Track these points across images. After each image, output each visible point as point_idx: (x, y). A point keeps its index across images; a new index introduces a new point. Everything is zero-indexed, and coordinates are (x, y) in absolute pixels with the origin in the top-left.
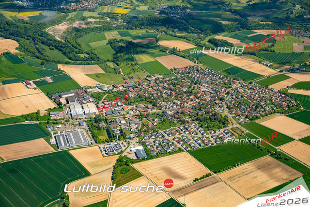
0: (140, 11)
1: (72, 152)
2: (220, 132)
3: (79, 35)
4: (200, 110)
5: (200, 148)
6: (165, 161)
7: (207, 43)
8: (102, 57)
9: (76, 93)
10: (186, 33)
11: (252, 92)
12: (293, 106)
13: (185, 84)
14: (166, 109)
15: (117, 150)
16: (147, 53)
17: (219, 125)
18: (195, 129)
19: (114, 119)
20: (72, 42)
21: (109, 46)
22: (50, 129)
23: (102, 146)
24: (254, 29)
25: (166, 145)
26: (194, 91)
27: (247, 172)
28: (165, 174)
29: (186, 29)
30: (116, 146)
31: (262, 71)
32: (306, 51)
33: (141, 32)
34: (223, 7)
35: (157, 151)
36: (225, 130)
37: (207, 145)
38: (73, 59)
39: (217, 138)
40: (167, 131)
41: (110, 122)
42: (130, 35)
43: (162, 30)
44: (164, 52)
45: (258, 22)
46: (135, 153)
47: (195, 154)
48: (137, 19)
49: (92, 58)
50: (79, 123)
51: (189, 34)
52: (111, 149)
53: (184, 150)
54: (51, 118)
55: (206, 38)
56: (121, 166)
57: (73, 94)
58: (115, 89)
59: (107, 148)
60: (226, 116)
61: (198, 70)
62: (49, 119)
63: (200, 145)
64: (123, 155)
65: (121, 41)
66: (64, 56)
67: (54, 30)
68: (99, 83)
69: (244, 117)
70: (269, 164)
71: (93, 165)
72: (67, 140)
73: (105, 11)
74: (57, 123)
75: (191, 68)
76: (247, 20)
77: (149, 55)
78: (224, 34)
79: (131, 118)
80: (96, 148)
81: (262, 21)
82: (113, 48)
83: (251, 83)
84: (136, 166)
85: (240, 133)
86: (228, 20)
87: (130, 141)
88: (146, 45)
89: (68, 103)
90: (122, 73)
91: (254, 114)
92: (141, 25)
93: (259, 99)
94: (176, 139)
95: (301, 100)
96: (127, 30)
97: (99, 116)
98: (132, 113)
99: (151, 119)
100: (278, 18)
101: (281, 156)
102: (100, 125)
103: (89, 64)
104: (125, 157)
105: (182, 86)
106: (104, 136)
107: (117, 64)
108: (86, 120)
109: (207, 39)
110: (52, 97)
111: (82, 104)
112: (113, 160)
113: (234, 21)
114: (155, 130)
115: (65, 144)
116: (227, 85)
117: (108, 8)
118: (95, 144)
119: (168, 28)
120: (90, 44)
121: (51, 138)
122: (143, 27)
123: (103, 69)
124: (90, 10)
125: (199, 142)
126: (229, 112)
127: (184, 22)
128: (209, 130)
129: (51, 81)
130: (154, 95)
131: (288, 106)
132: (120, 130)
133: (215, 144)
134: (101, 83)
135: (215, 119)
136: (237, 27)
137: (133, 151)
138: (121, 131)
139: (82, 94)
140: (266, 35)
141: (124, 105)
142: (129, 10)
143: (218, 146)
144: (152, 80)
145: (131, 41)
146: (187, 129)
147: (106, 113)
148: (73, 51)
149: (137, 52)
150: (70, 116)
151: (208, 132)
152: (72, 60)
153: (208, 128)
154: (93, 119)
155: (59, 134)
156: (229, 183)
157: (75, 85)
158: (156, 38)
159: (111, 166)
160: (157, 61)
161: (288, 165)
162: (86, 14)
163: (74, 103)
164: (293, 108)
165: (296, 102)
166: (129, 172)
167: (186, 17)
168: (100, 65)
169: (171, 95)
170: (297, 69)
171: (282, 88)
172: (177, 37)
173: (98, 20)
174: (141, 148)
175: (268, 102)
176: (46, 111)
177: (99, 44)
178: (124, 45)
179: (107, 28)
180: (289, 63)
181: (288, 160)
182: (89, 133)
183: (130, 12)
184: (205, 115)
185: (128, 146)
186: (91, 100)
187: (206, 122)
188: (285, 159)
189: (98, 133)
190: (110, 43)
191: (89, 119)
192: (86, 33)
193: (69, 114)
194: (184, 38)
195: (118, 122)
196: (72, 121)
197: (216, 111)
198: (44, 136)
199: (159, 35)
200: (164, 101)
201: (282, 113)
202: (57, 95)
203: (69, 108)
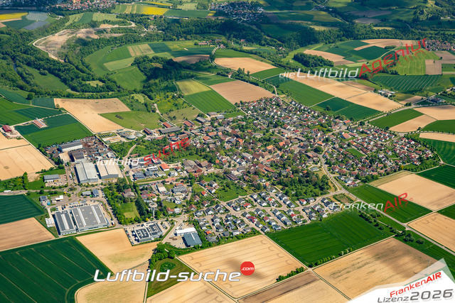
0: (185, 11)
1: (81, 239)
2: (316, 203)
3: (87, 50)
4: (284, 168)
5: (286, 228)
6: (230, 249)
7: (292, 61)
8: (124, 85)
9: (86, 145)
10: (258, 46)
11: (365, 138)
12: (428, 159)
13: (259, 127)
14: (229, 166)
15: (153, 234)
16: (198, 79)
17: (314, 190)
18: (277, 198)
19: (148, 184)
20: (76, 62)
21: (135, 68)
22: (45, 203)
23: (130, 228)
24: (365, 38)
25: (232, 225)
26: (273, 138)
27: (360, 264)
29: (257, 40)
30: (153, 229)
31: (379, 104)
32: (444, 73)
33: (187, 45)
34: (316, 4)
35: (217, 234)
36: (324, 199)
37: (296, 222)
38: (79, 89)
39: (311, 212)
40: (231, 203)
41: (142, 190)
42: (169, 50)
43: (221, 41)
44: (224, 76)
45: (370, 27)
46: (183, 238)
47: (278, 237)
48: (180, 24)
49: (109, 88)
50: (92, 193)
51: (262, 48)
52: (145, 233)
53: (261, 232)
54: (47, 185)
55: (290, 53)
56: (160, 259)
57: (81, 147)
58: (148, 137)
59: (137, 231)
60: (325, 177)
61: (278, 105)
62: (42, 187)
63: (285, 224)
64: (164, 242)
65: (155, 59)
66: (63, 84)
67: (46, 43)
68: (122, 128)
69: (352, 178)
70: (392, 250)
71: (116, 259)
72: (74, 220)
73: (128, 11)
74: (56, 193)
75: (268, 101)
76: (353, 23)
77: (201, 82)
78: (318, 46)
79: (174, 183)
80: (120, 231)
81: (376, 26)
82: (142, 71)
83: (362, 124)
84: (185, 259)
86: (324, 24)
87: (174, 219)
88: (194, 65)
89: (73, 160)
90: (157, 111)
91: (369, 172)
92: (187, 33)
93: (375, 148)
94: (248, 215)
95: (439, 150)
96: (164, 42)
97: (124, 180)
98: (176, 174)
99: (206, 183)
100: (402, 21)
101: (412, 237)
102: (126, 195)
103: (104, 97)
104: (168, 244)
105: (255, 131)
106: (132, 213)
107: (150, 97)
108: (103, 187)
109: (292, 54)
110: (47, 152)
111: (95, 162)
112: (148, 250)
113: (332, 26)
114: (213, 202)
115: (71, 227)
116: (325, 128)
117: (133, 6)
118: (118, 225)
119: (229, 38)
120: (105, 64)
121: (48, 217)
122: (189, 37)
123: (127, 105)
124: (103, 11)
125: (284, 218)
126: (329, 170)
127: (254, 27)
128: (298, 199)
129: (44, 126)
130: (211, 146)
131: (420, 159)
132: (157, 202)
133: (309, 222)
134: (125, 127)
135: (307, 181)
136: (338, 36)
137: (179, 235)
138: (160, 203)
139: (95, 146)
140: (384, 47)
141: (163, 163)
142: (167, 10)
143: (314, 225)
144: (206, 121)
145: (171, 60)
146: (264, 199)
147: (134, 175)
148: (77, 77)
149: (180, 77)
150: (76, 182)
151: (298, 202)
152: (77, 91)
153: (296, 196)
154: (113, 185)
155: (60, 210)
156: (332, 282)
157: (84, 132)
158: (210, 54)
159: (146, 259)
160: (213, 92)
161: (423, 251)
162: (97, 17)
163: (82, 160)
164: (428, 162)
165: (432, 152)
166: (174, 269)
167: (257, 20)
168: (123, 98)
169: (237, 145)
170: (432, 100)
171: (410, 131)
172: (241, 51)
173: (117, 26)
174: (192, 229)
175: (390, 153)
176: (38, 174)
177: (120, 65)
178: (159, 66)
179: (132, 39)
180: (420, 91)
181: (421, 243)
182: (109, 208)
183: (168, 12)
184: (292, 176)
185: (171, 228)
186: (109, 154)
187: (294, 187)
188: (417, 242)
189: (123, 208)
190: (137, 63)
191: (107, 186)
192: (98, 47)
193: (75, 178)
194: (255, 54)
195: (154, 189)
196: (80, 188)
197: (309, 168)
198: (36, 215)
199: (215, 49)
200: (226, 155)
201: (412, 170)
202: (55, 148)
203: (75, 168)
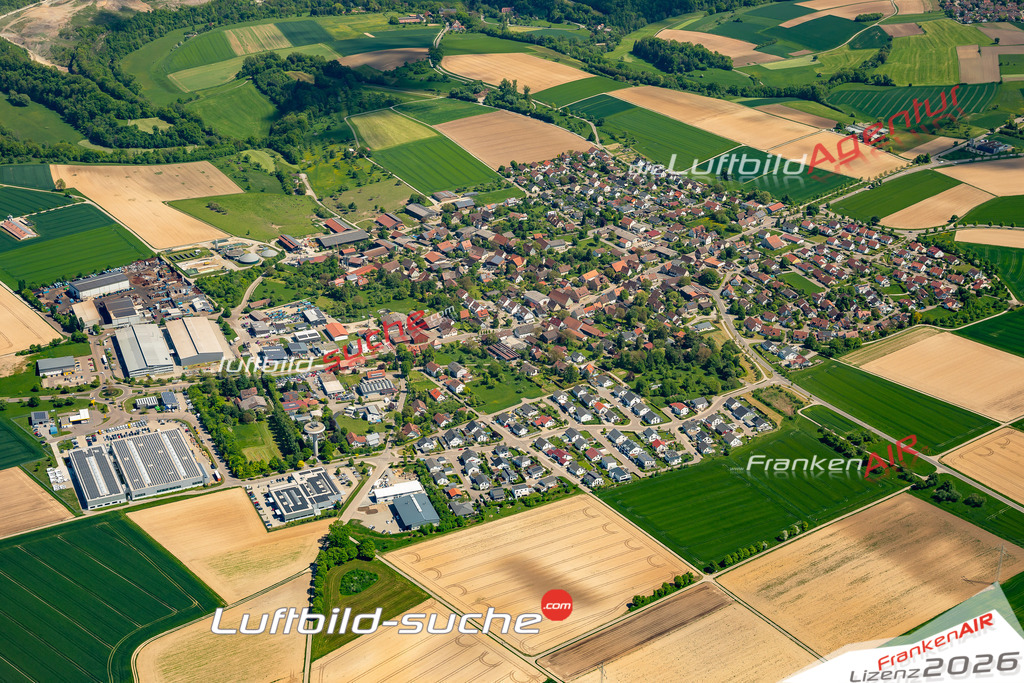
1: (139, 518)
2: (712, 410)
3: (123, 42)
4: (628, 324)
5: (642, 475)
6: (510, 533)
7: (629, 60)
8: (221, 128)
9: (137, 280)
10: (544, 23)
11: (821, 247)
13: (560, 225)
14: (494, 325)
15: (320, 499)
16: (404, 109)
17: (706, 380)
18: (617, 403)
19: (297, 376)
20: (99, 71)
21: (246, 84)
22: (43, 430)
23: (259, 487)
25: (511, 472)
26: (597, 252)
27: (831, 562)
28: (514, 585)
29: (542, 8)
30: (316, 487)
32: (1007, 77)
33: (370, 23)
35: (475, 494)
36: (732, 401)
37: (665, 461)
38: (110, 139)
39: (701, 435)
40: (505, 416)
41: (283, 390)
42: (327, 39)
43: (453, 12)
44: (467, 99)
46: (393, 508)
47: (626, 499)
49: (184, 137)
50: (160, 401)
51: (556, 27)
52: (297, 497)
53: (582, 487)
54: (45, 384)
55: (624, 40)
56: (339, 563)
57: (125, 285)
58: (289, 258)
59: (278, 493)
60: (729, 346)
61: (604, 169)
62: (34, 390)
63: (641, 465)
64: (345, 518)
65: (296, 61)
66: (69, 128)
67: (21, 25)
68: (225, 236)
69: (797, 347)
70: (907, 525)
71: (231, 566)
72: (118, 471)
74: (69, 403)
75: (578, 160)
77: (411, 116)
78: (692, 20)
79: (362, 370)
80: (235, 495)
82: (264, 92)
83: (811, 211)
84: (400, 560)
85: (788, 410)
87: (368, 461)
88: (393, 74)
89: (108, 320)
90: (309, 192)
91: (837, 332)
93: (848, 270)
94: (547, 447)
95: (1006, 271)
96: (314, 18)
99: (441, 369)
101: (954, 491)
102: (245, 405)
103: (176, 160)
104: (355, 525)
105: (551, 235)
106: (262, 449)
107: (287, 157)
108: (186, 385)
109: (629, 41)
110: (43, 301)
111: (162, 323)
112: (308, 542)
114: (461, 414)
115: (113, 489)
116: (722, 224)
118: (229, 481)
119: (472, 6)
120: (171, 76)
121: (53, 464)
122: (373, 4)
123: (234, 178)
125: (637, 451)
128: (667, 403)
129: (29, 234)
130: (447, 276)
131: (961, 295)
132: (323, 420)
133: (697, 459)
134: (232, 234)
135: (687, 358)
137: (382, 501)
138: (329, 422)
139: (160, 282)
140: (852, 17)
141: (331, 320)
143: (710, 467)
144: (431, 214)
145: (335, 62)
146: (584, 404)
147: (261, 354)
148: (105, 110)
149: (361, 104)
150: (119, 374)
151: (667, 410)
152: (105, 144)
153: (663, 394)
154: (213, 381)
155: (83, 446)
156: (765, 607)
157: (127, 248)
158: (429, 45)
159: (303, 564)
160: (442, 140)
161: (983, 525)
163: (132, 319)
164: (980, 301)
165: (989, 276)
166: (375, 588)
168: (222, 161)
169: (509, 272)
170: (980, 148)
171: (931, 225)
172: (506, 37)
174: (413, 486)
175: (885, 282)
176: (21, 358)
177: (210, 78)
178: (306, 77)
179: (234, 11)
180: (948, 125)
181: (978, 505)
182: (204, 437)
184: (650, 346)
185: (362, 484)
186: (198, 303)
187: (654, 372)
188: (967, 502)
189: (240, 436)
190: (251, 71)
191: (197, 382)
192: (151, 32)
193: (116, 364)
194: (540, 43)
195: (314, 388)
196: (130, 390)
197: (689, 325)
198: (24, 460)
199: (440, 35)
200: (485, 297)
201: (943, 322)
202: (60, 290)
203: (114, 339)
